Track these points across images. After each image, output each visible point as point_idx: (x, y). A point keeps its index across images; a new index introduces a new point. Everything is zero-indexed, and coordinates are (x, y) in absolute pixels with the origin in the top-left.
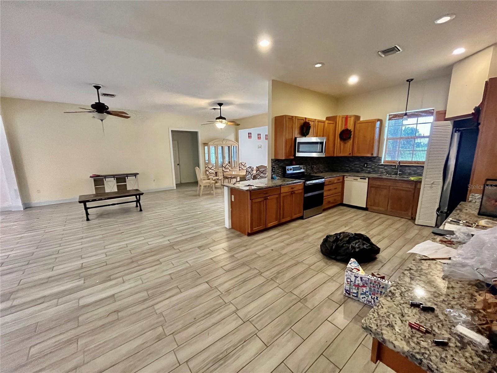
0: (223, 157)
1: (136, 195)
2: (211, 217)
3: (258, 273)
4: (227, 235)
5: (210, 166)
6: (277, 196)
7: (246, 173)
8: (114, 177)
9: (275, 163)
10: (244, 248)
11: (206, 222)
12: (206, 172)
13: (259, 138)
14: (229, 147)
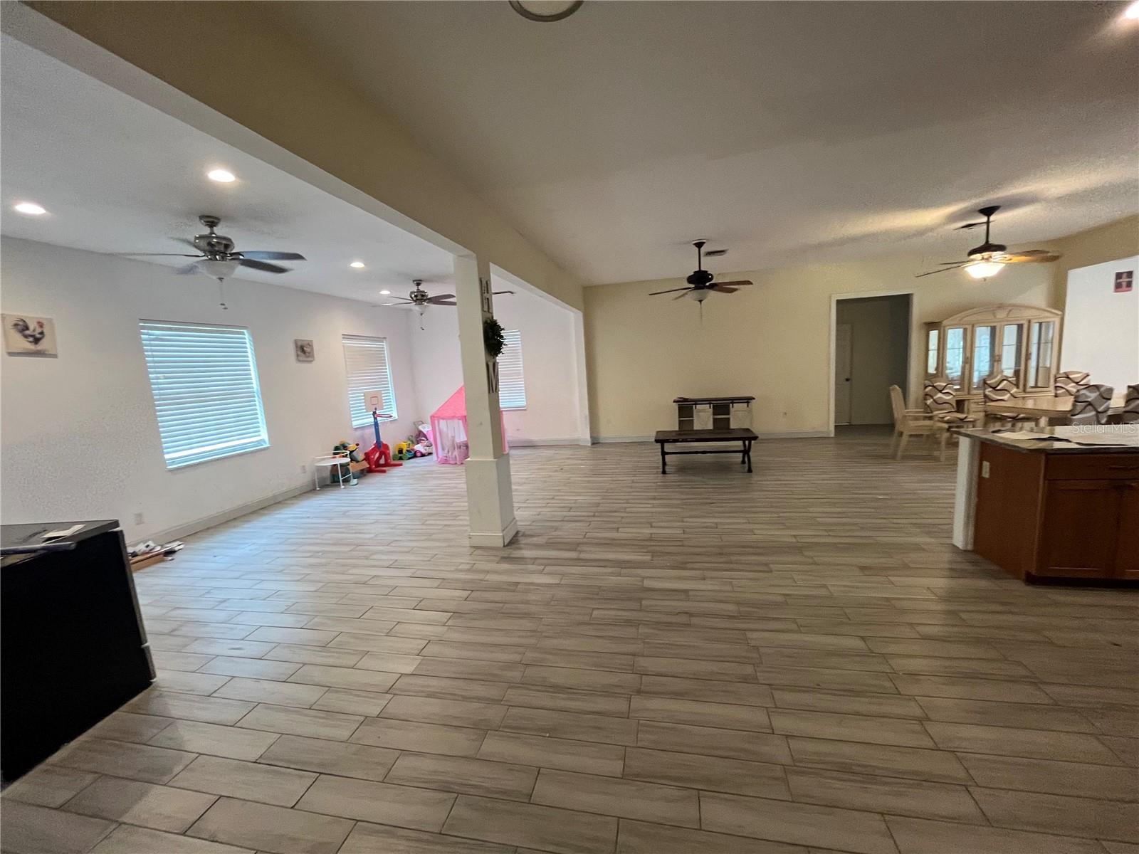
0: (995, 359)
1: (743, 439)
2: (915, 513)
5: (940, 384)
7: (1074, 405)
14: (1020, 327)
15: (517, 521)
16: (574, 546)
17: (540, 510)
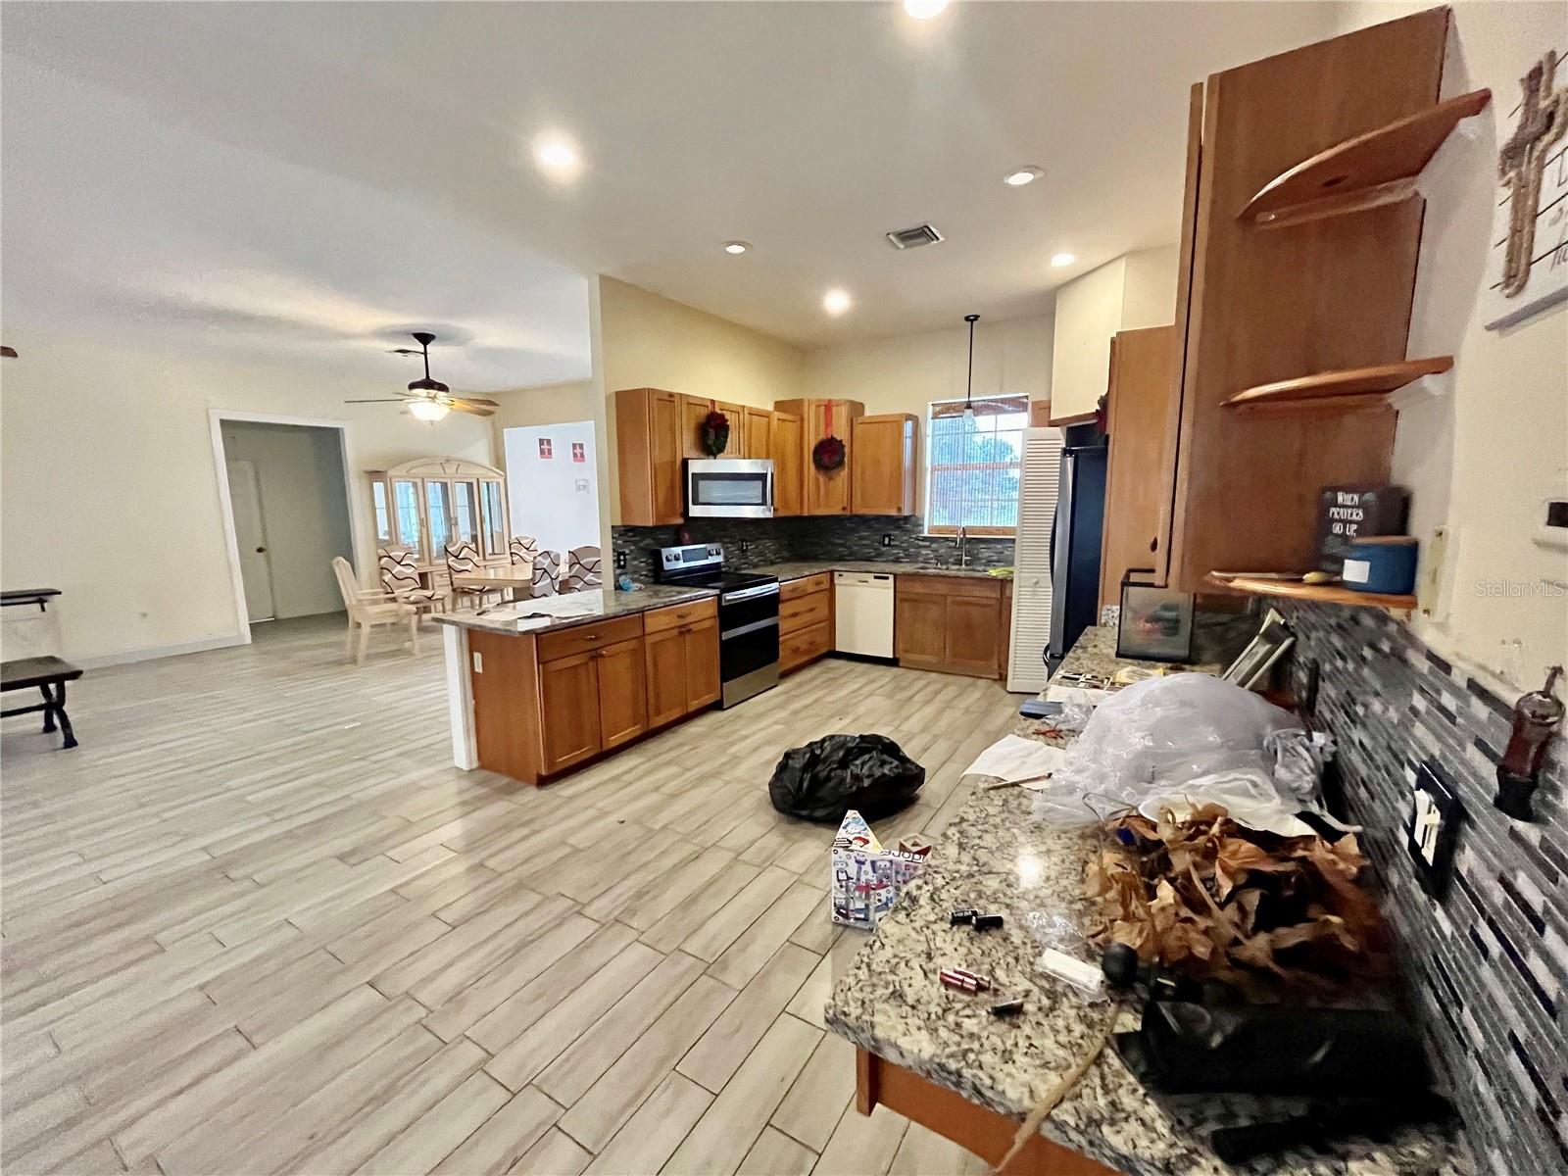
0: (451, 522)
1: (42, 682)
2: (401, 738)
3: (570, 908)
4: (460, 792)
5: (397, 554)
6: (632, 644)
7: (534, 574)
9: (626, 538)
10: (525, 831)
11: (373, 758)
12: (381, 574)
13: (579, 457)
14: (470, 485)
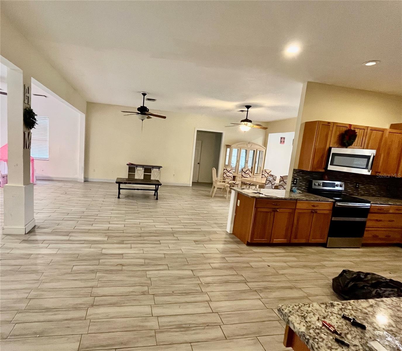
0: (246, 162)
1: (156, 185)
2: (216, 219)
3: (243, 280)
5: (229, 169)
8: (143, 167)
10: (239, 255)
12: (224, 174)
14: (254, 151)
15: (35, 220)
16: (67, 234)
17: (51, 214)
